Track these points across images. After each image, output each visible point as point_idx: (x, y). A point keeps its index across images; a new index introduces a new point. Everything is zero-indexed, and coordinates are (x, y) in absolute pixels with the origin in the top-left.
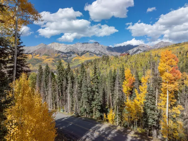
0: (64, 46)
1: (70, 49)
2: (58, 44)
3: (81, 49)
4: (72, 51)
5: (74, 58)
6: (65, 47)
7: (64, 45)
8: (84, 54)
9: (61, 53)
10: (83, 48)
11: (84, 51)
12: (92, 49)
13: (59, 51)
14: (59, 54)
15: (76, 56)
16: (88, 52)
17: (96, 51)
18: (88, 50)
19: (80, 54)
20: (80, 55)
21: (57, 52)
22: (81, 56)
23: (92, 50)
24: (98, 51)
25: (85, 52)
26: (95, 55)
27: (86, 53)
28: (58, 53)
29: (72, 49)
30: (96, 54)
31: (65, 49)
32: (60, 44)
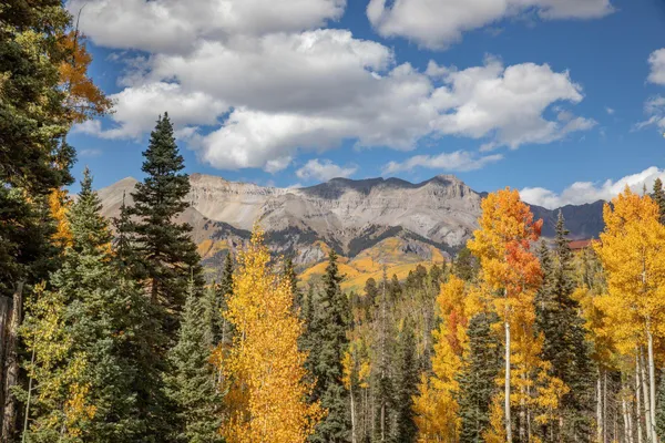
0: (254, 199)
1: (291, 216)
2: (219, 185)
3: (354, 213)
4: (301, 227)
5: (309, 271)
6: (261, 200)
7: (252, 188)
8: (371, 244)
9: (237, 238)
10: (368, 212)
11: (373, 229)
12: (422, 218)
13: (225, 225)
14: (222, 244)
15: (320, 255)
16: (393, 231)
17: (444, 230)
18: (396, 223)
19: (346, 243)
20: (346, 250)
21: (212, 230)
22: (351, 255)
23: (423, 223)
24: (460, 232)
25: (378, 233)
26: (436, 251)
27: (382, 237)
28: (219, 235)
29: (297, 211)
30: (443, 246)
31: (263, 211)
32: (233, 187)
